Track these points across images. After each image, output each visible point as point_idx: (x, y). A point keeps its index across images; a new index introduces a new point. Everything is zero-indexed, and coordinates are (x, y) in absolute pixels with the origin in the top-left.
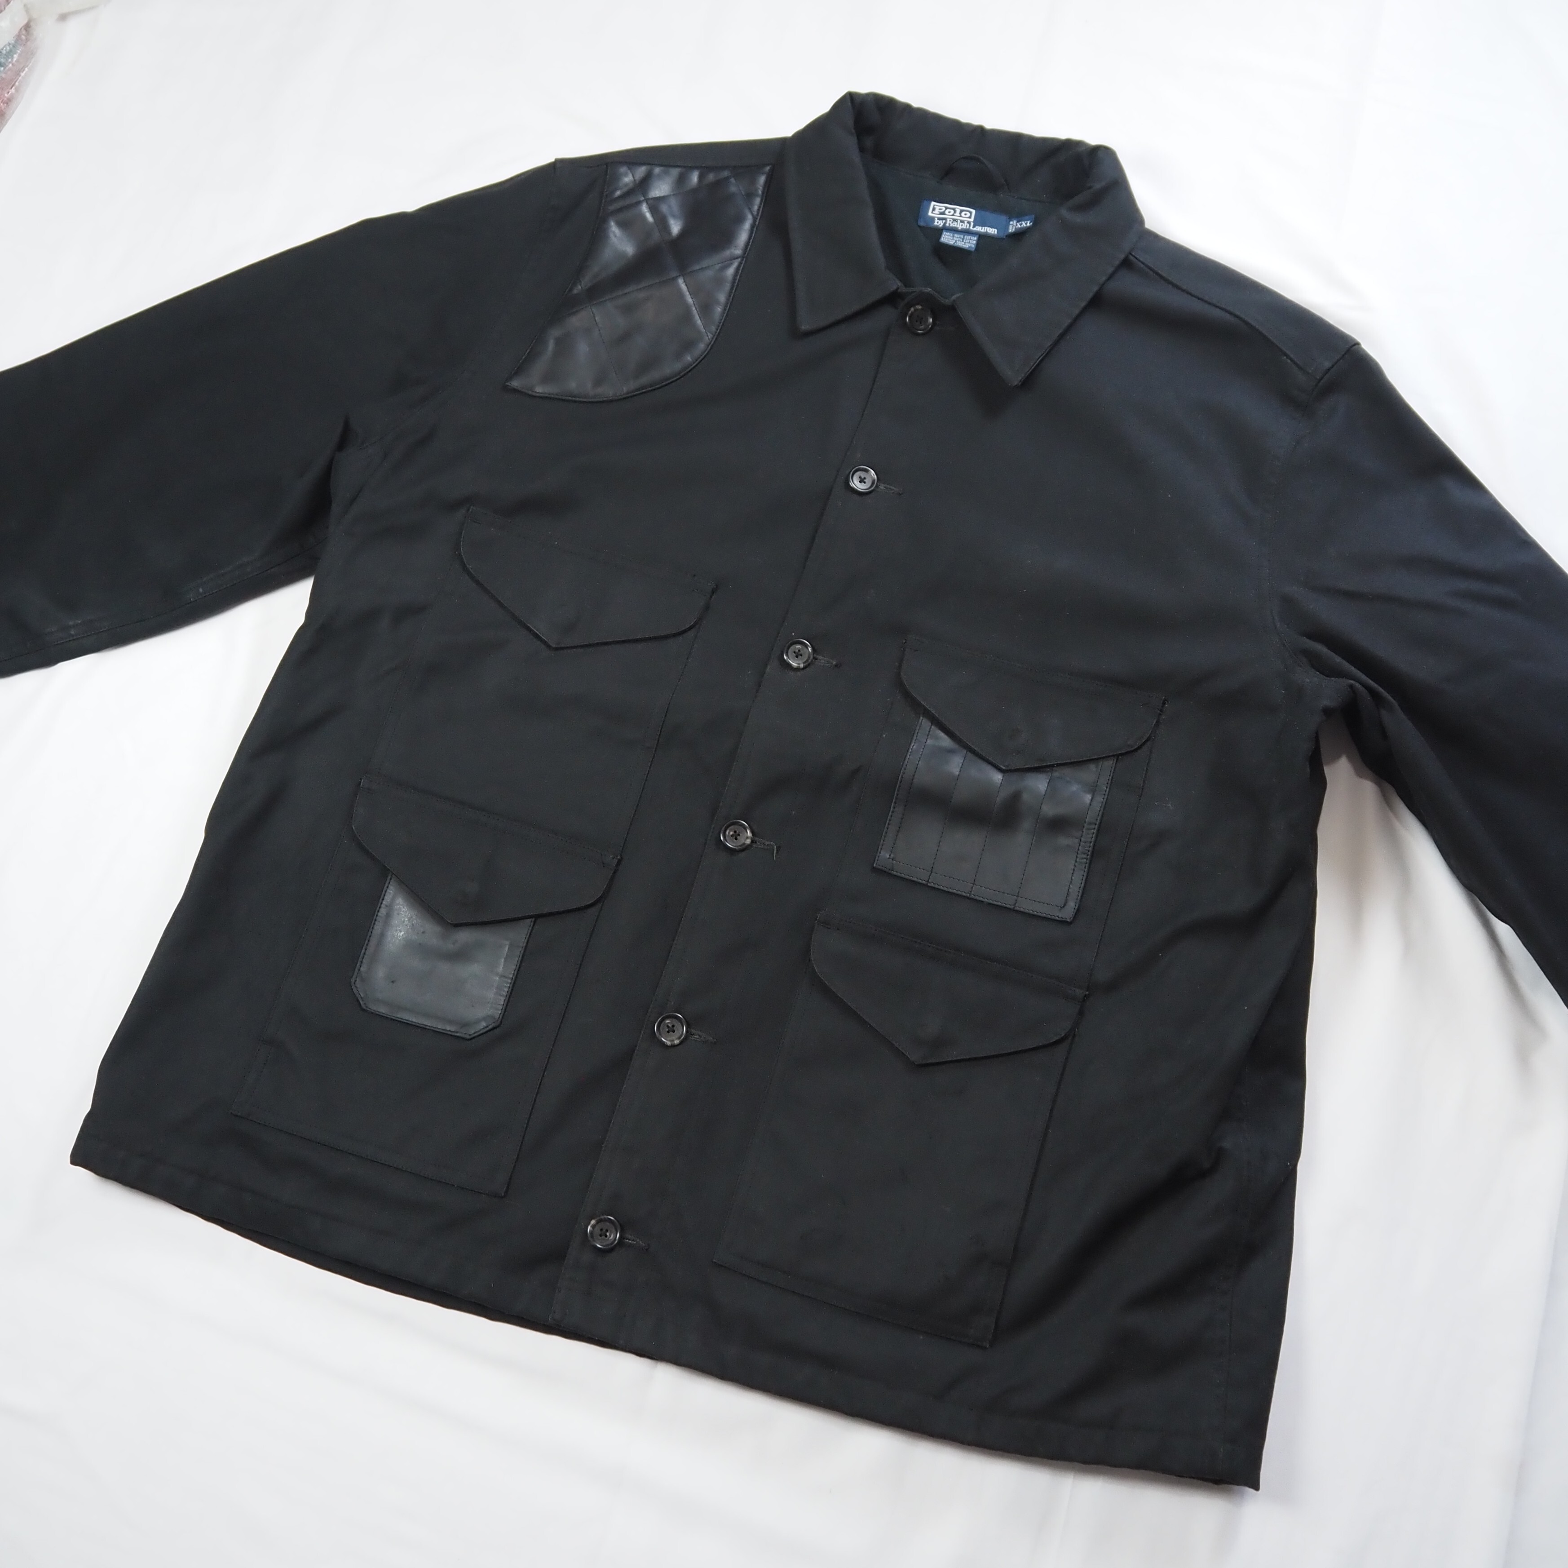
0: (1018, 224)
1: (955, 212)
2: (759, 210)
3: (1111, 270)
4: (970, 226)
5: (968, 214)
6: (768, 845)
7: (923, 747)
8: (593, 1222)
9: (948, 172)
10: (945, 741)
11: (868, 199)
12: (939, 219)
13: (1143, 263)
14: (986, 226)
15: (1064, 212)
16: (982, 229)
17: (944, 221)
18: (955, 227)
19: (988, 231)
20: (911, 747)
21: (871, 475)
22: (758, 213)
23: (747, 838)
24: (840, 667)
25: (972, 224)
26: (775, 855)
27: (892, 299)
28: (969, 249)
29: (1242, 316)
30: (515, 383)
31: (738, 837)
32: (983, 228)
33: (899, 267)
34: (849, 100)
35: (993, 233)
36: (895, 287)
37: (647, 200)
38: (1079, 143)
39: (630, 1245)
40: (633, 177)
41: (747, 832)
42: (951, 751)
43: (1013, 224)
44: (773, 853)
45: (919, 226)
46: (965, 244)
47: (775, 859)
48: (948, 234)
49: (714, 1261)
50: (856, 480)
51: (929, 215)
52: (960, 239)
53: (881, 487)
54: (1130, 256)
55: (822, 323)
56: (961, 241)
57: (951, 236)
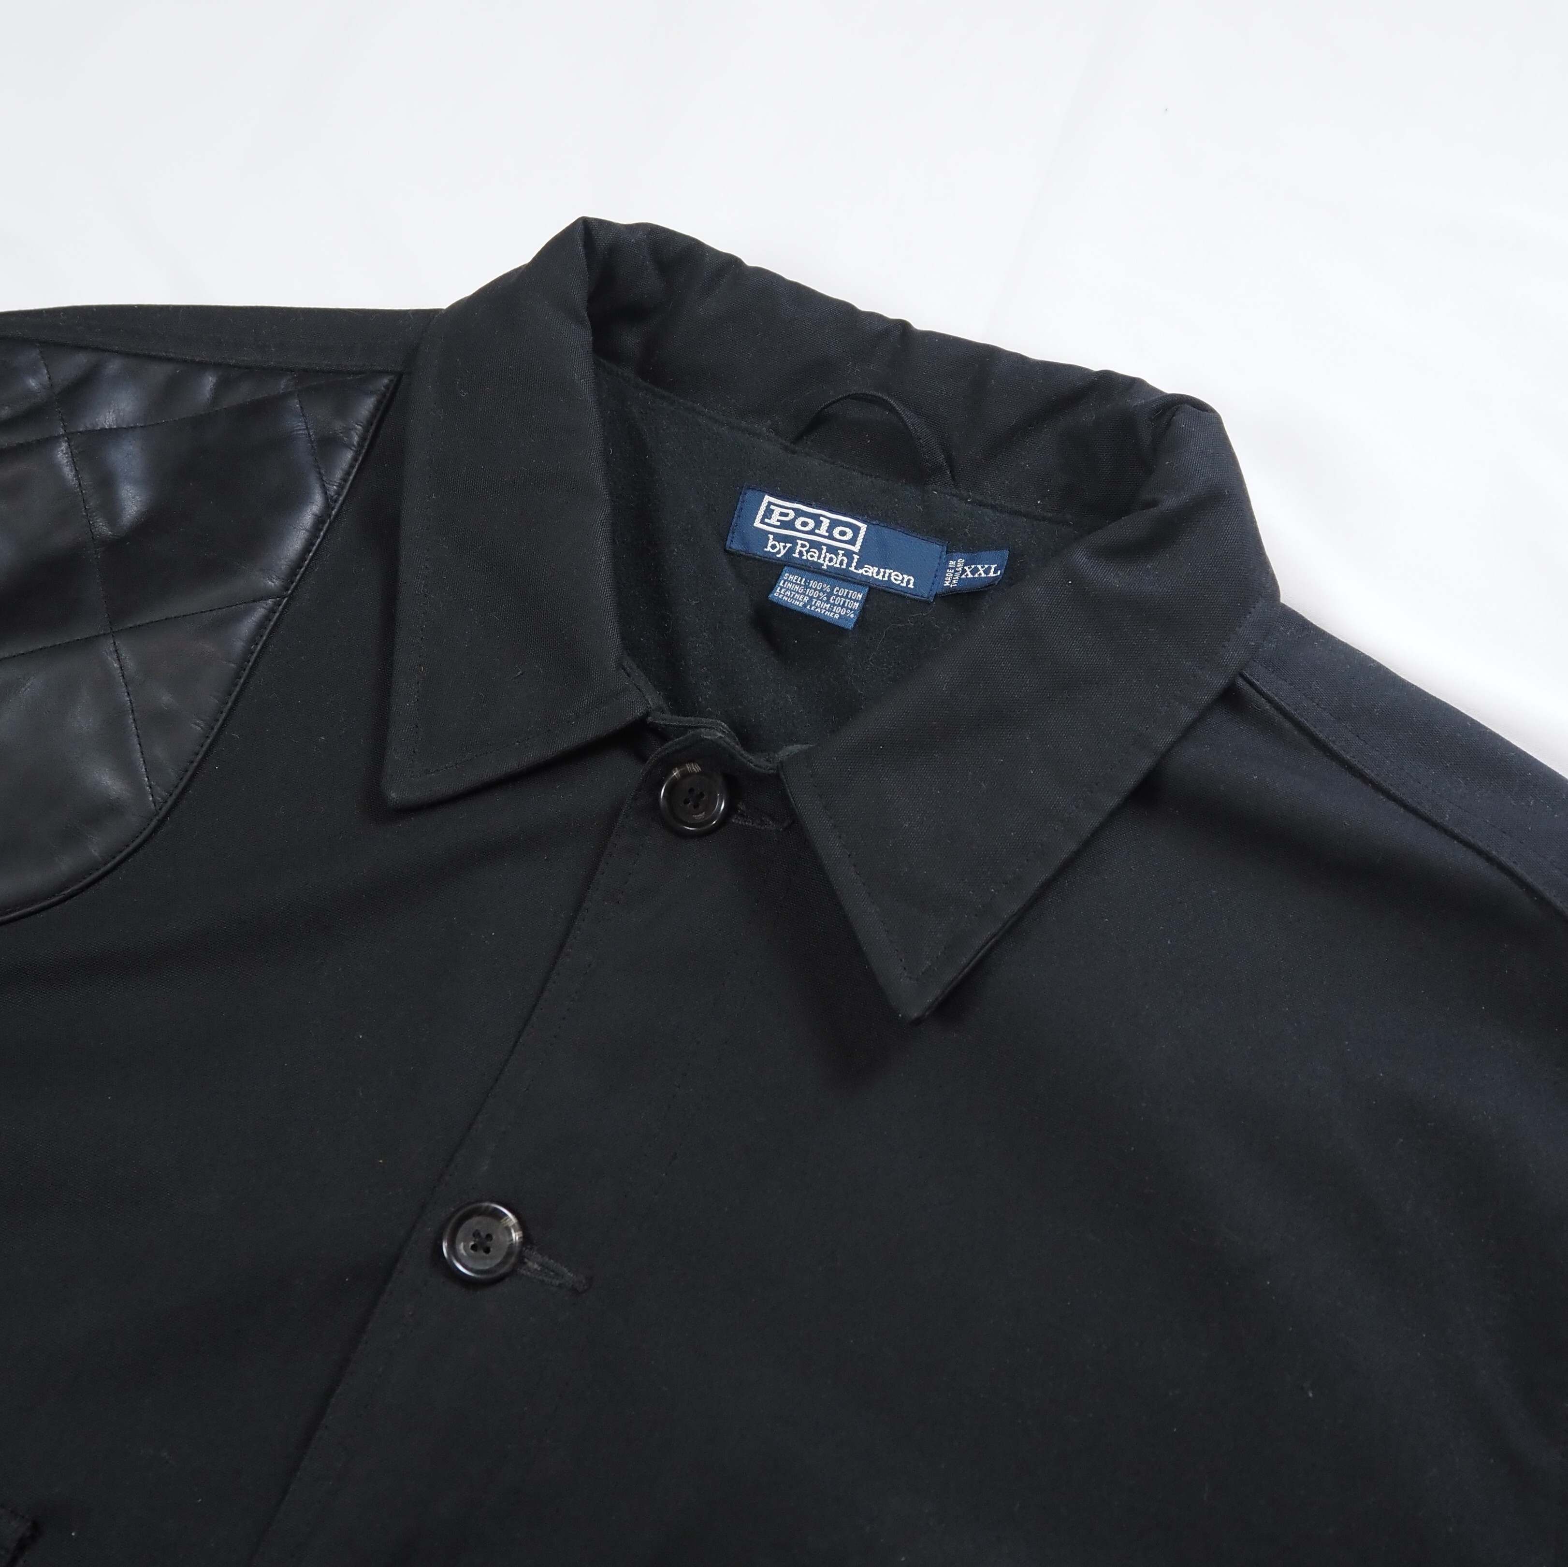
0: (967, 568)
1: (818, 524)
2: (342, 482)
3: (1187, 715)
4: (849, 564)
9: (813, 427)
11: (599, 482)
12: (779, 538)
13: (1269, 700)
14: (890, 569)
15: (1080, 558)
16: (877, 573)
17: (789, 545)
19: (893, 579)
21: (507, 1229)
22: (342, 489)
25: (856, 557)
27: (634, 737)
28: (842, 624)
29: (1519, 870)
32: (882, 570)
33: (657, 648)
34: (583, 237)
35: (904, 585)
36: (639, 711)
37: (70, 437)
38: (1133, 385)
40: (49, 378)
43: (955, 567)
45: (725, 550)
46: (832, 609)
48: (793, 579)
50: (464, 1241)
51: (755, 527)
52: (821, 594)
53: (530, 1264)
54: (1240, 682)
55: (444, 788)
56: (822, 600)
57: (799, 586)
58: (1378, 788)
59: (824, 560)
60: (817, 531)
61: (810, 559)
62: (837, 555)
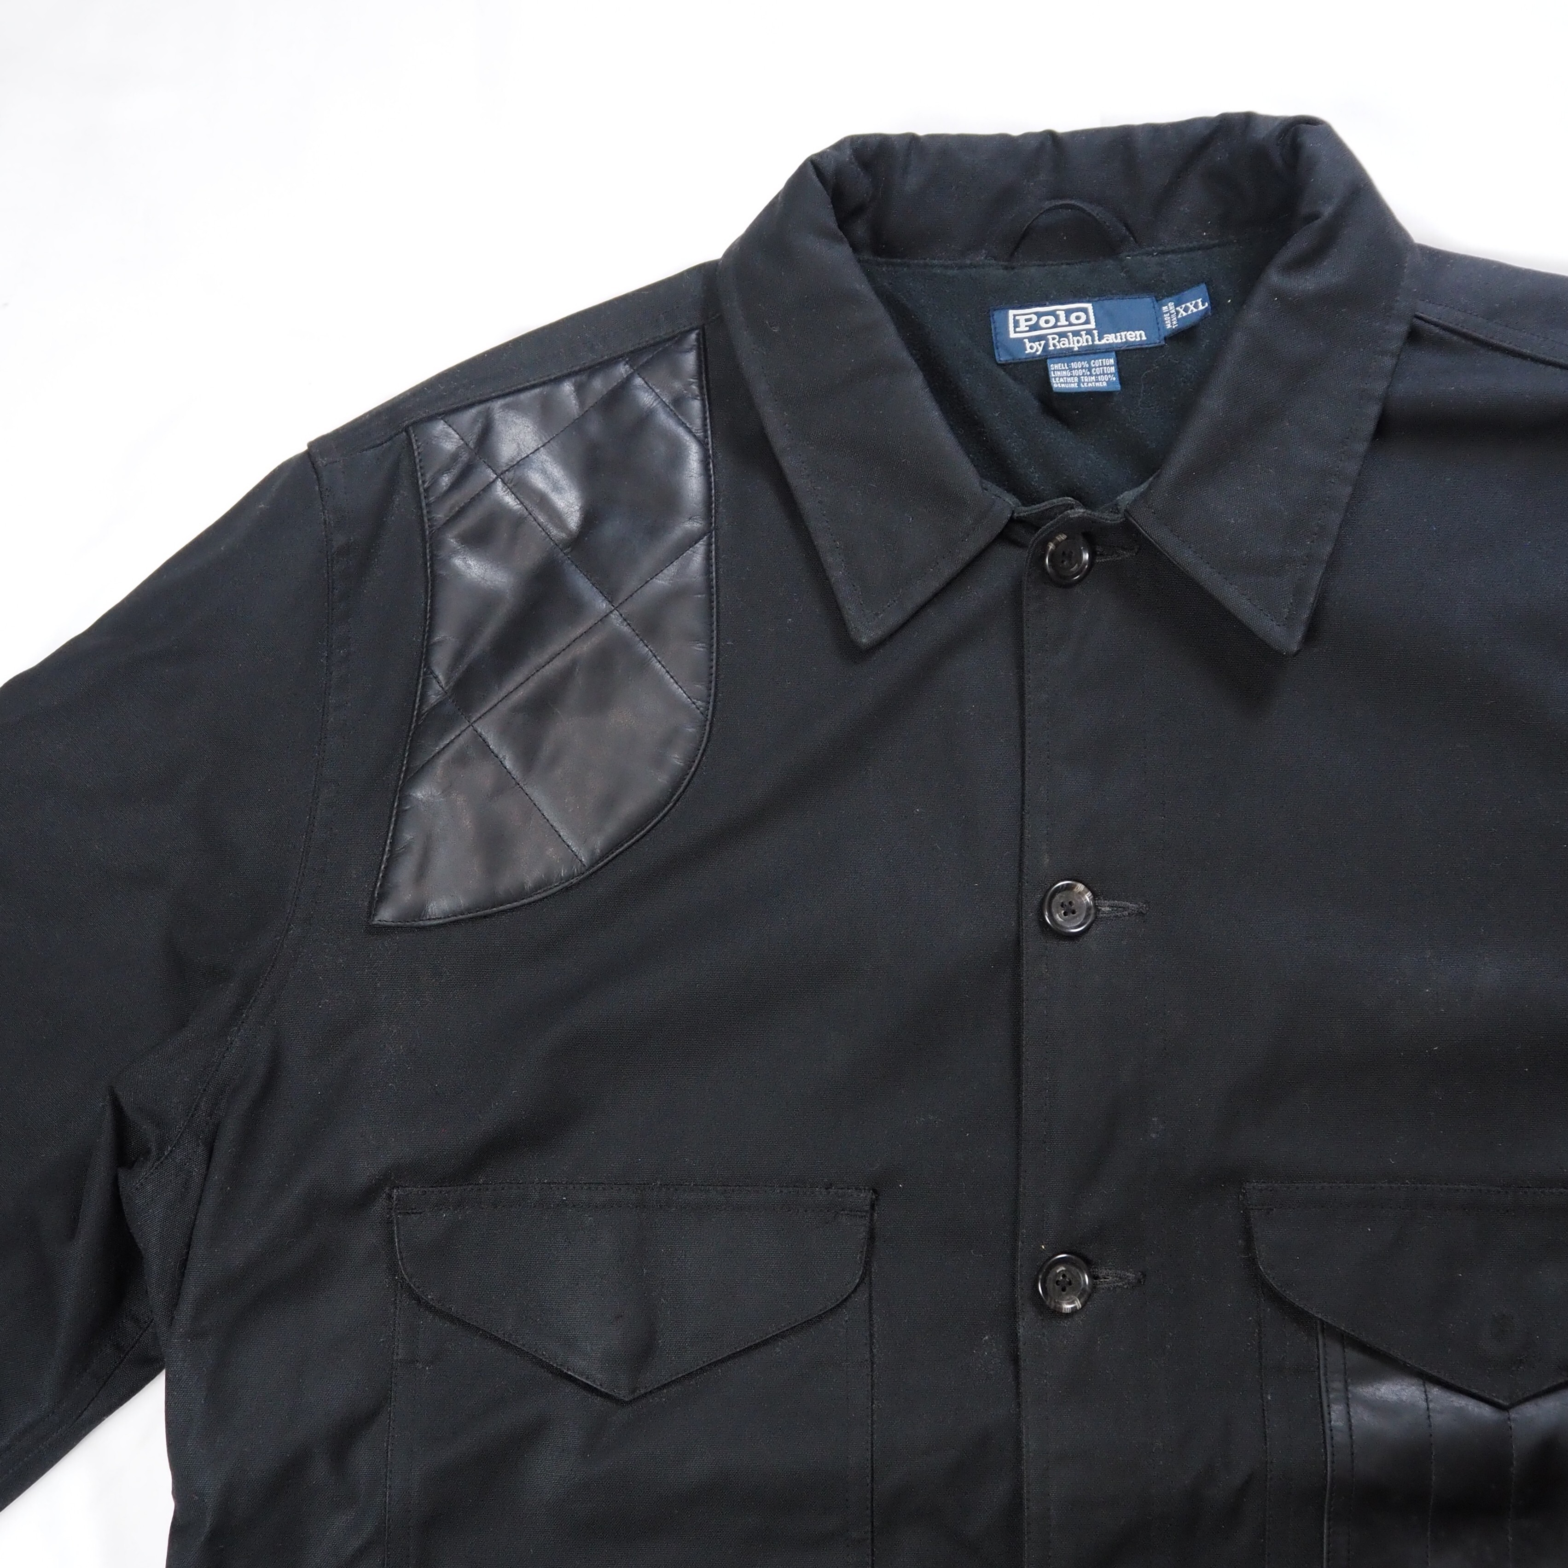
0: (1178, 308)
1: (1057, 319)
2: (706, 425)
3: (1388, 362)
4: (1093, 340)
9: (1019, 244)
12: (1032, 339)
13: (1436, 325)
14: (1124, 331)
16: (1116, 337)
17: (1043, 342)
18: (1069, 349)
19: (1129, 338)
21: (1081, 895)
22: (708, 434)
24: (1144, 1281)
25: (1095, 332)
27: (1012, 532)
28: (1111, 389)
30: (386, 915)
32: (1118, 334)
34: (811, 171)
35: (1138, 339)
36: (1009, 513)
37: (501, 476)
38: (1248, 119)
40: (462, 439)
43: (1169, 311)
45: (998, 365)
46: (1098, 380)
48: (1057, 366)
50: (1058, 913)
51: (1011, 339)
52: (1084, 370)
53: (1103, 909)
54: (1418, 322)
55: (893, 619)
56: (1087, 375)
57: (1065, 370)
58: (1535, 360)
59: (1074, 344)
60: (1059, 324)
61: (1063, 347)
62: (1081, 336)
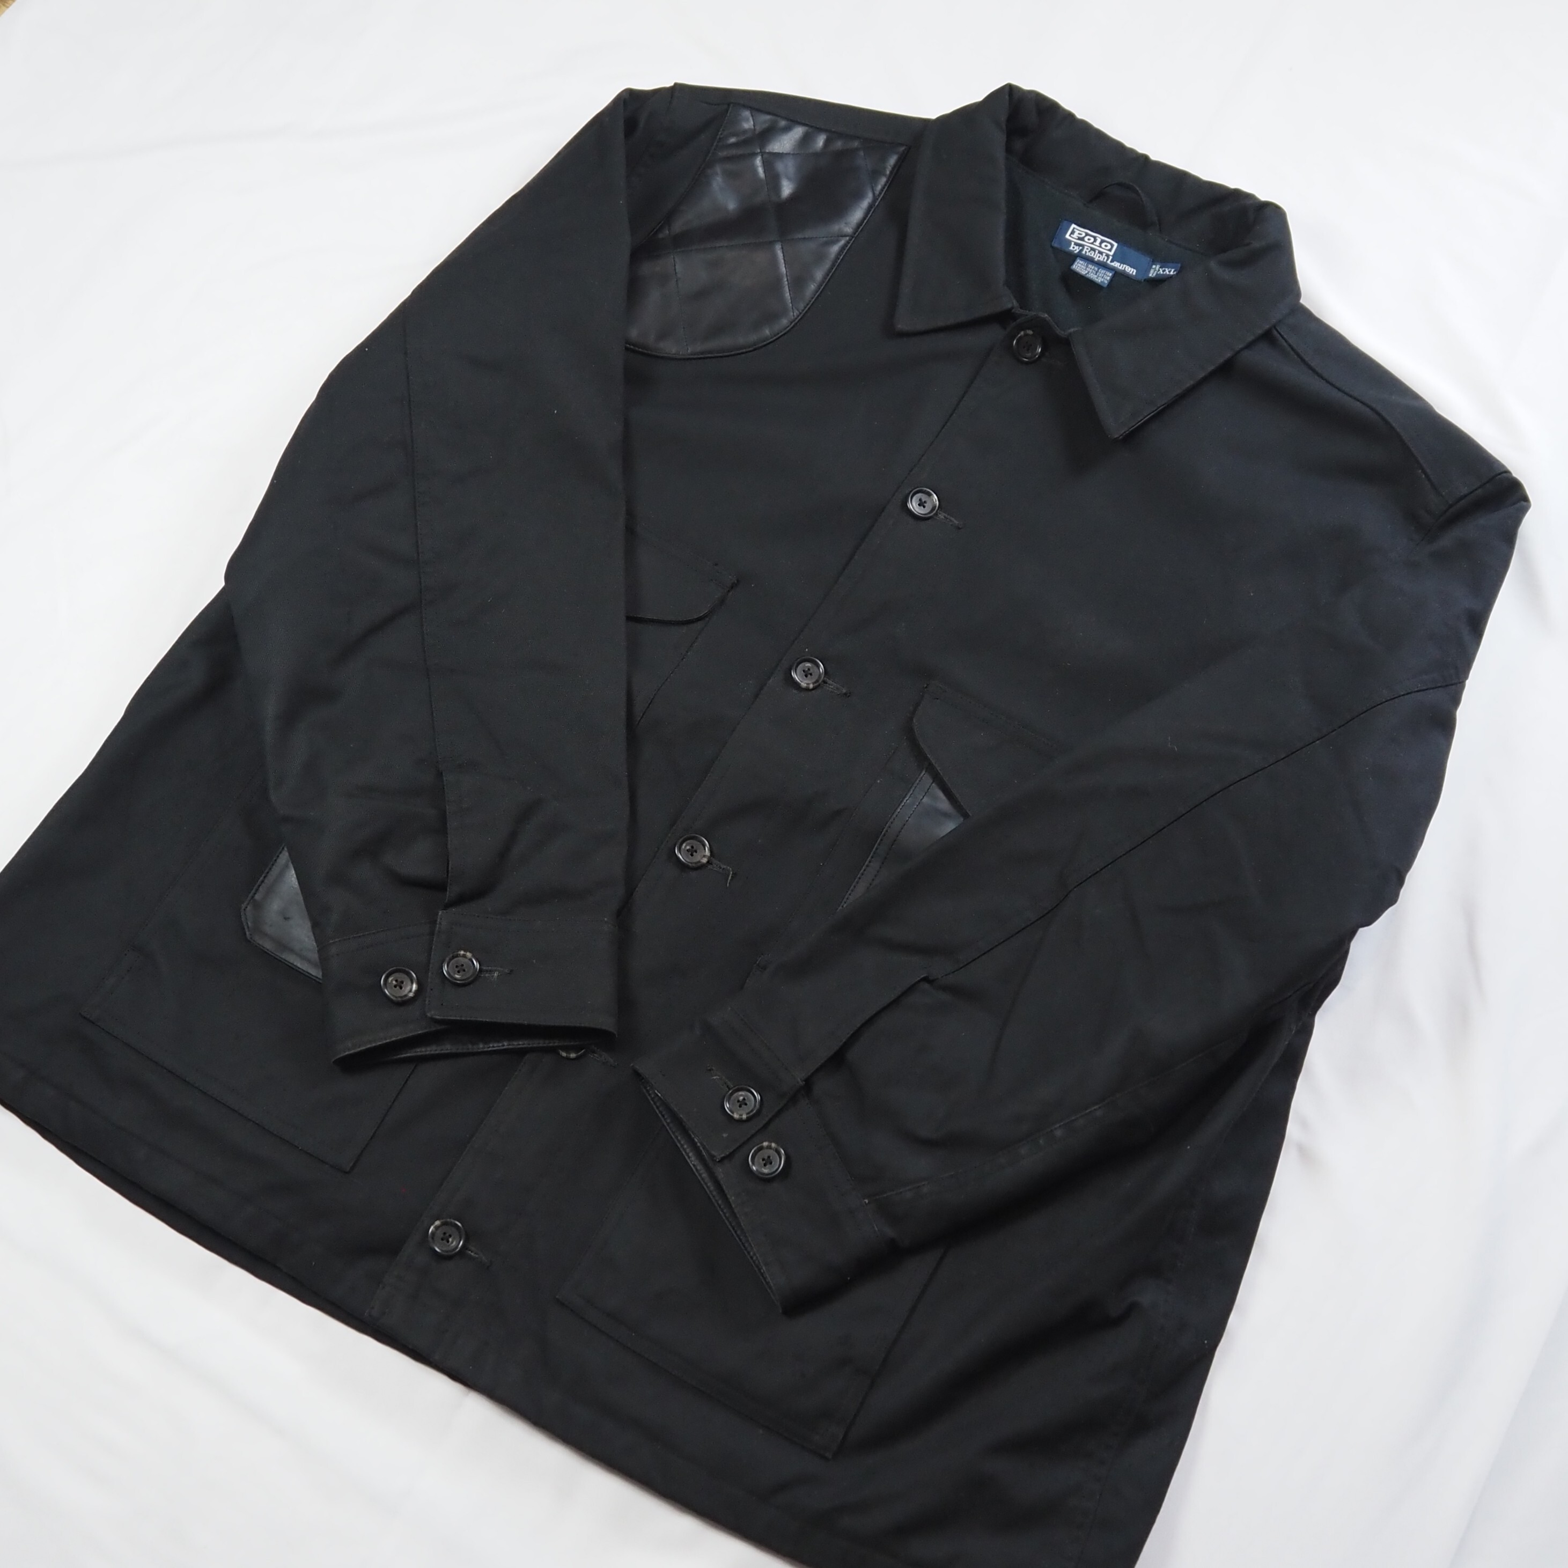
0: (1161, 269)
1: (1095, 240)
2: (882, 190)
3: (1249, 339)
5: (1109, 247)
6: (724, 869)
7: (917, 804)
8: (437, 1223)
9: (1098, 196)
10: (944, 804)
11: (1003, 204)
12: (1076, 244)
13: (1286, 341)
14: (1126, 264)
15: (1213, 265)
16: (1120, 266)
17: (1081, 248)
18: (1092, 257)
19: (1126, 269)
20: (905, 801)
21: (933, 500)
22: (880, 193)
23: (704, 856)
24: (849, 696)
25: (1111, 258)
26: (729, 881)
27: (1004, 318)
28: (1102, 284)
31: (694, 854)
32: (1122, 265)
33: (1019, 284)
34: (1008, 92)
35: (1131, 273)
36: (1010, 306)
37: (762, 154)
38: (1248, 196)
39: (471, 1258)
40: (754, 126)
41: (705, 849)
42: (946, 815)
43: (1155, 268)
44: (728, 879)
45: (1052, 246)
46: (1097, 278)
47: (728, 885)
48: (1081, 262)
49: (557, 1297)
50: (917, 501)
51: (1066, 238)
52: (1094, 270)
53: (940, 515)
54: (1274, 330)
55: (920, 327)
56: (1093, 273)
57: (1084, 265)
